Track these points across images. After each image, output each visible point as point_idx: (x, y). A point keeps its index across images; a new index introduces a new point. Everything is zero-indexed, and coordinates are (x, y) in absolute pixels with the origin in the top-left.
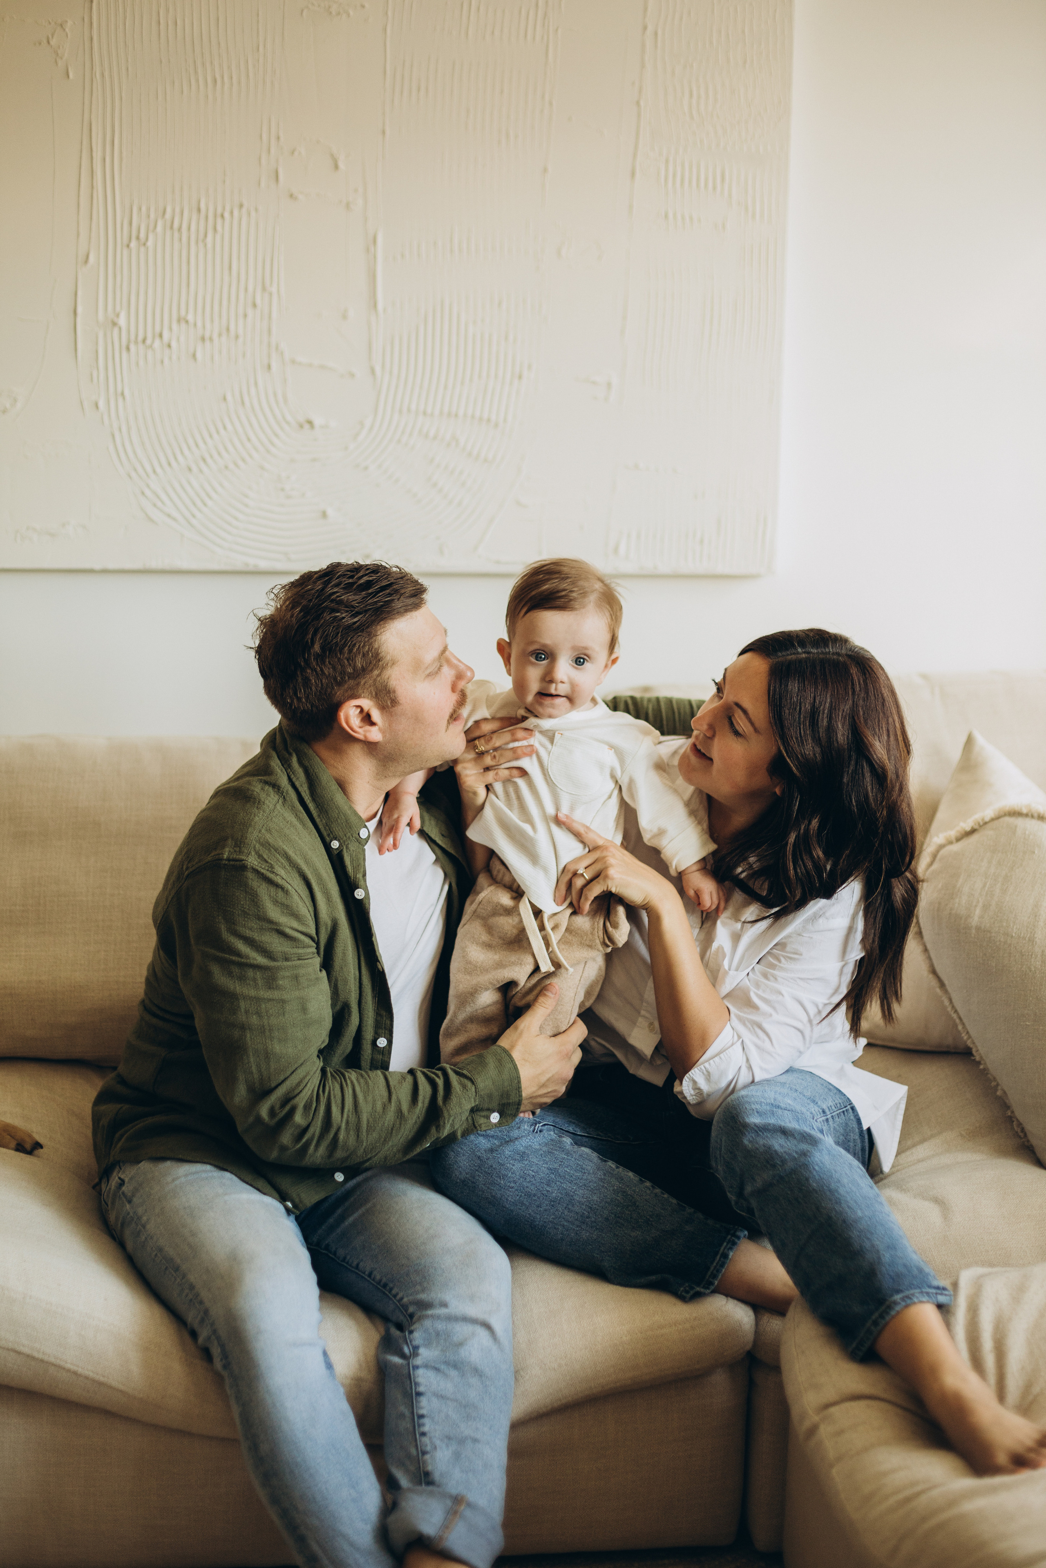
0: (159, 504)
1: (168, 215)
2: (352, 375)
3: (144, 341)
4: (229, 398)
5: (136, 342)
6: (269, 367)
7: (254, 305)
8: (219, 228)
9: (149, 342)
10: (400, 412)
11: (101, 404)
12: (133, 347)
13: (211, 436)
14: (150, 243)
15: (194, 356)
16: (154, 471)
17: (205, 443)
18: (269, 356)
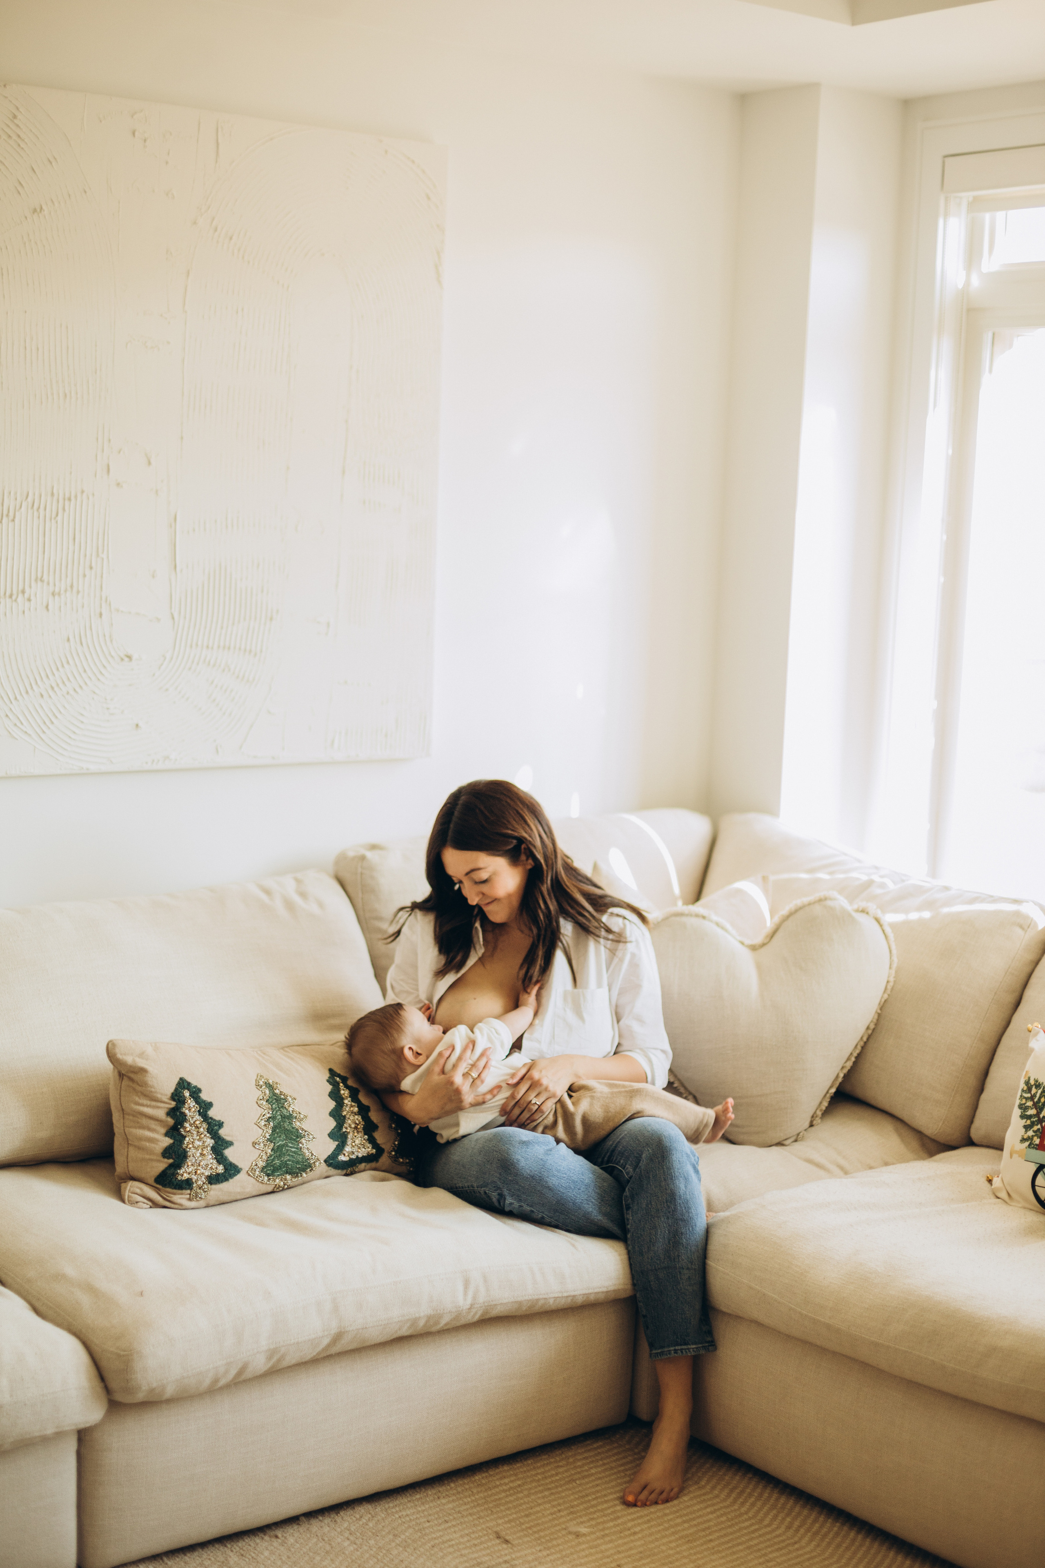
0: (19, 724)
1: (30, 499)
2: (158, 620)
3: (11, 596)
4: (72, 640)
6: (101, 615)
7: (91, 568)
8: (67, 508)
9: (14, 597)
10: (191, 646)
12: (2, 601)
13: (58, 669)
14: (17, 520)
15: (47, 607)
16: (16, 698)
17: (54, 675)
18: (101, 607)
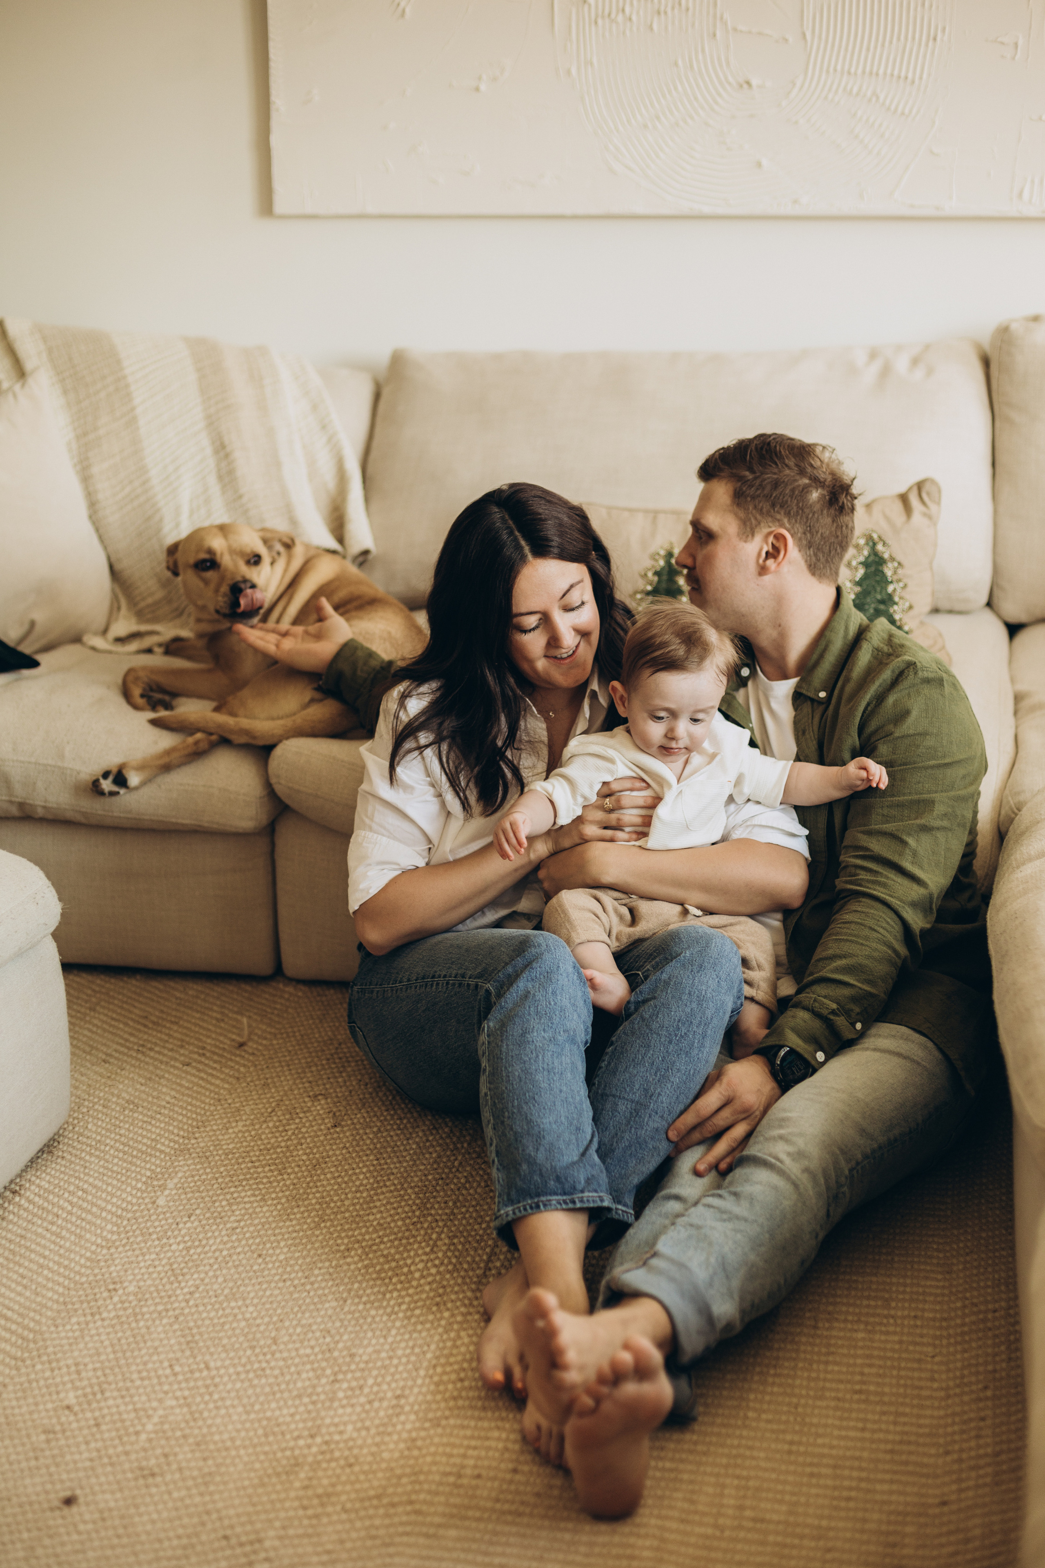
0: (620, 157)
2: (786, 40)
3: (609, 15)
4: (680, 62)
5: (603, 17)
6: (714, 35)
9: (613, 16)
10: (828, 72)
11: (574, 71)
12: (600, 21)
13: (664, 96)
15: (651, 28)
16: (618, 130)
17: (659, 102)
18: (715, 26)
